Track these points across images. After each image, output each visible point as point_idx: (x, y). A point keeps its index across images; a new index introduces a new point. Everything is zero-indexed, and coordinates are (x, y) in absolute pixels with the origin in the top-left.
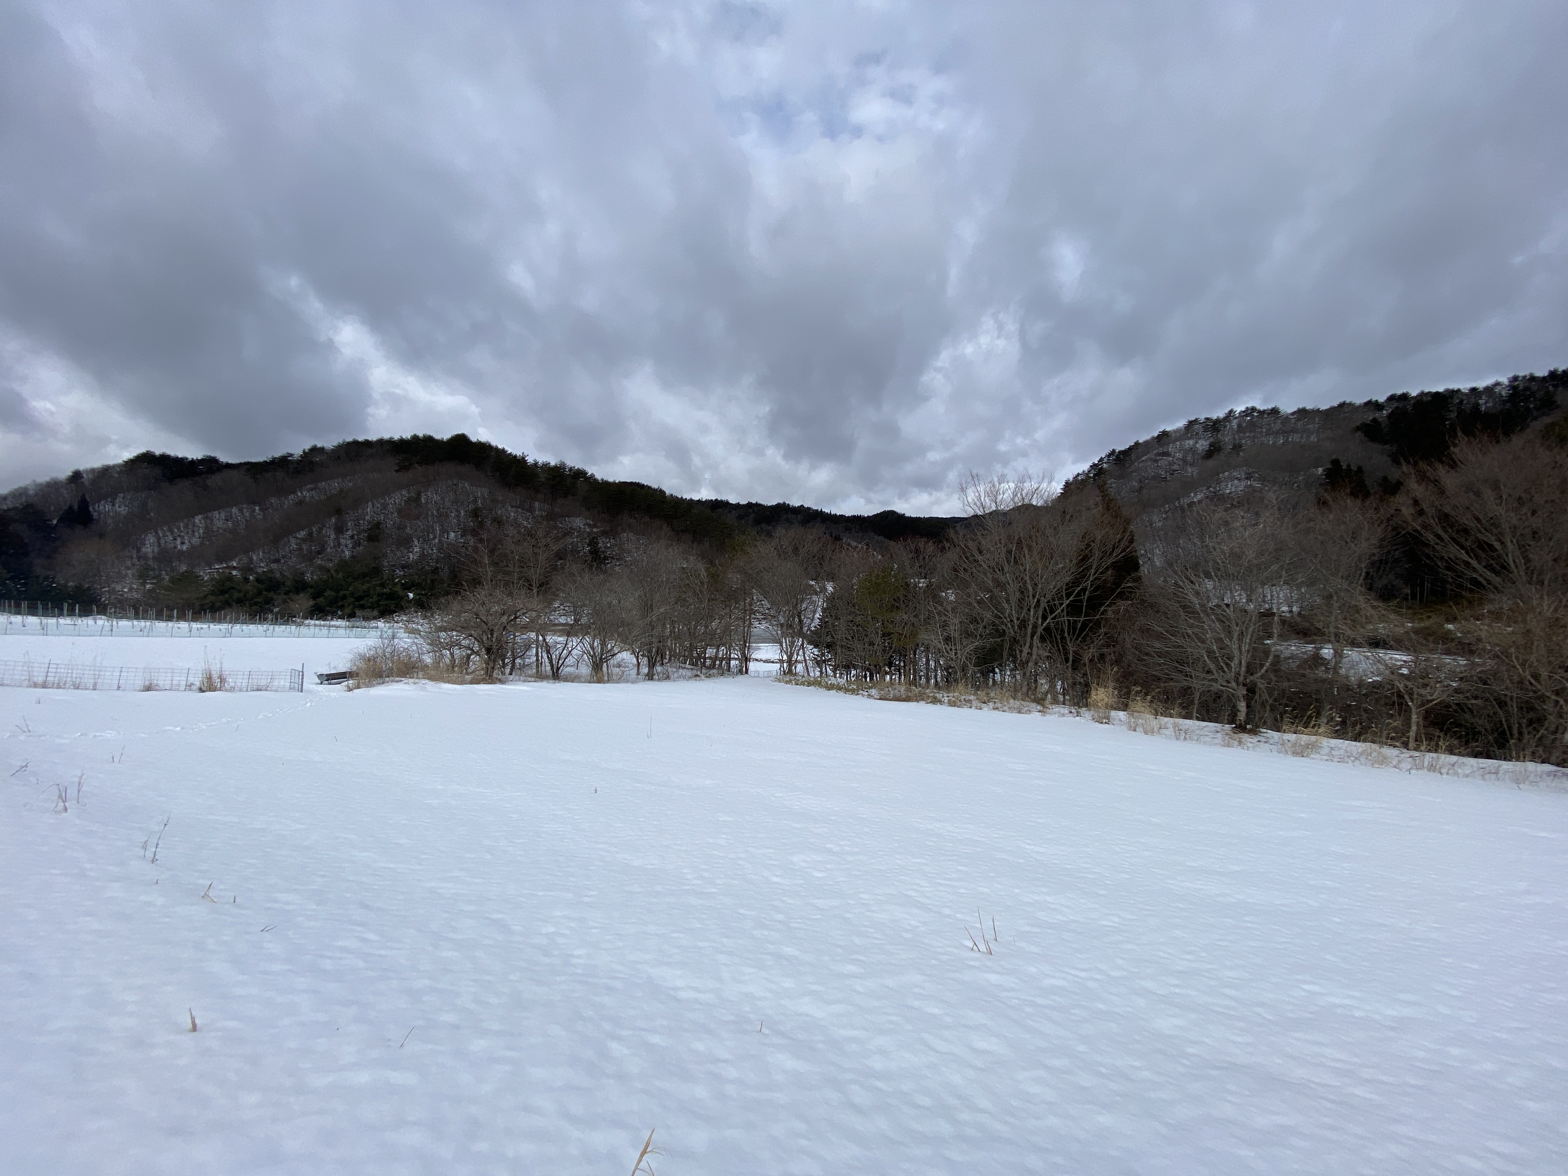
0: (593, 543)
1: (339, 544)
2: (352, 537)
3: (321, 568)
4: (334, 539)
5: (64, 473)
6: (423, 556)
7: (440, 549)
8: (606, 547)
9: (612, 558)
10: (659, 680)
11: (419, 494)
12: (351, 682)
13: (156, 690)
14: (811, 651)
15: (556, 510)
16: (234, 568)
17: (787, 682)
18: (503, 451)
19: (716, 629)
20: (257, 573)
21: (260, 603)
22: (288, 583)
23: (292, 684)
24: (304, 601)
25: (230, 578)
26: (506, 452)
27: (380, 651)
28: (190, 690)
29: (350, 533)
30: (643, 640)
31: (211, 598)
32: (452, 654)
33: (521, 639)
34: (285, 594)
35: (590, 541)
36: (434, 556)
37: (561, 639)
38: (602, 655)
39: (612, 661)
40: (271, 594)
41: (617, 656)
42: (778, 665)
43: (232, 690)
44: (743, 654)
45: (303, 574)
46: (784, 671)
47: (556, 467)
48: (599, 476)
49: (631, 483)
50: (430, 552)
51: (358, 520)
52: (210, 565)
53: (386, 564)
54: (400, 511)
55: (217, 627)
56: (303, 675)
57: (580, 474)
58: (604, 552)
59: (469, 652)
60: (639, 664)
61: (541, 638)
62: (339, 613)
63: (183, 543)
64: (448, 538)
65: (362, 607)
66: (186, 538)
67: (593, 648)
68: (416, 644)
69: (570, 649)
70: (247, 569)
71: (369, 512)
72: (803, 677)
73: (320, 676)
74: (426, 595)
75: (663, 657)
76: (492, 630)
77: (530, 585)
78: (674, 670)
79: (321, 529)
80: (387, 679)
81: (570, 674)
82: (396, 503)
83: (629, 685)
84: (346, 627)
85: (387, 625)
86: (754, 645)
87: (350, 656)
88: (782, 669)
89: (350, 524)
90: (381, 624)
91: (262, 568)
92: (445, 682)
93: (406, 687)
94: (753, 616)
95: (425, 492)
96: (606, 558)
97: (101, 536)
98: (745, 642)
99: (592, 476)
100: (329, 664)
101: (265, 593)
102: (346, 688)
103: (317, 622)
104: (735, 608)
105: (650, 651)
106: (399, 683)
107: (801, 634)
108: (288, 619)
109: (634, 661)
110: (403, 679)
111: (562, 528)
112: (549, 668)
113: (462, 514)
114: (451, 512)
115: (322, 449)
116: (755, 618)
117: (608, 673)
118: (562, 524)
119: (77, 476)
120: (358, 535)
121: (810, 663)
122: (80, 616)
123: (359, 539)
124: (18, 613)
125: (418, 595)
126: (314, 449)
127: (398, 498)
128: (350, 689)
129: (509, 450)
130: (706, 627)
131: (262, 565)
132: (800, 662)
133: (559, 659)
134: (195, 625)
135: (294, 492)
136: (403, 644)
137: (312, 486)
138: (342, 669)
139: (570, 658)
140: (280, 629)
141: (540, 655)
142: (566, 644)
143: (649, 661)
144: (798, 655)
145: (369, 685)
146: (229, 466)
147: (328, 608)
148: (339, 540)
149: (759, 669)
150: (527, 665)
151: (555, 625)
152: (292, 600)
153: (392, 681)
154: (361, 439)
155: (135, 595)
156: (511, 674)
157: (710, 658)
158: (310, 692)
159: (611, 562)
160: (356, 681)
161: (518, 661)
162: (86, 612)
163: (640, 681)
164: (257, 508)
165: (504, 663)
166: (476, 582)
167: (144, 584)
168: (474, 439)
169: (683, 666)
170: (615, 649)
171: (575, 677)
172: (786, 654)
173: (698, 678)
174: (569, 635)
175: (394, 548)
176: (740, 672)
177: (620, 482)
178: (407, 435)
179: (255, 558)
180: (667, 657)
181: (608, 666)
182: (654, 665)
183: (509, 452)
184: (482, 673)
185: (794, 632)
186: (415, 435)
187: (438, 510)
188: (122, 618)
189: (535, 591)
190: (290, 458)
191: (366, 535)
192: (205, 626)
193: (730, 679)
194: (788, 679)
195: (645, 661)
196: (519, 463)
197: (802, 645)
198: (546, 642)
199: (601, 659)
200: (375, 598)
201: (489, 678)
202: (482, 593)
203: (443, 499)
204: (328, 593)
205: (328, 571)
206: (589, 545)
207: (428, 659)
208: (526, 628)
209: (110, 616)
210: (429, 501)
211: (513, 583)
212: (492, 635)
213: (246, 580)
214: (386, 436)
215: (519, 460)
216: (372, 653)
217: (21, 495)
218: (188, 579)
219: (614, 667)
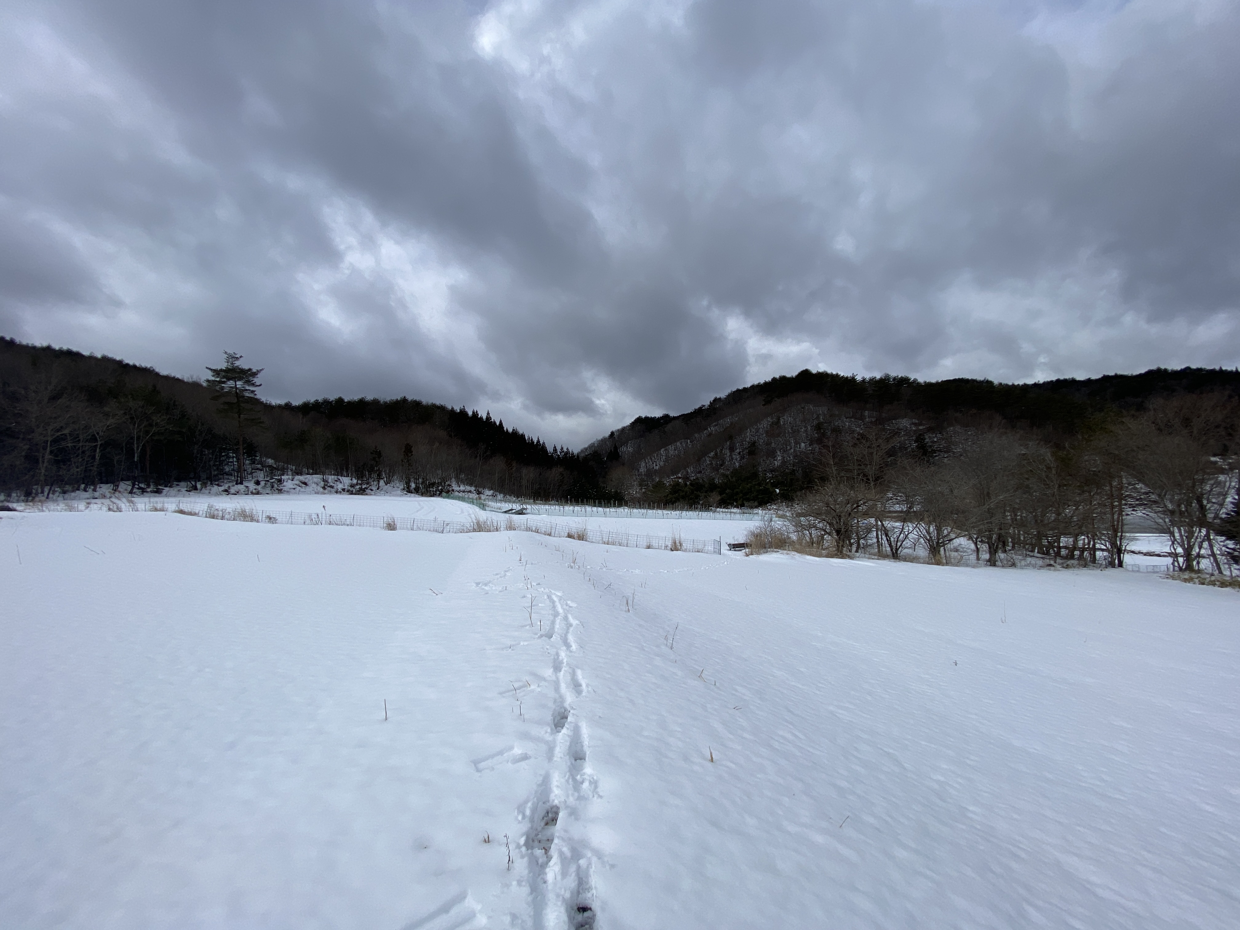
0: (920, 439)
1: (732, 459)
2: (739, 453)
3: (724, 475)
4: (730, 456)
5: (607, 434)
6: (784, 462)
7: (795, 456)
8: (934, 442)
9: (940, 451)
10: (1003, 566)
11: (779, 419)
12: (747, 550)
13: (652, 548)
14: (1221, 544)
15: (884, 415)
16: (680, 478)
17: (1185, 580)
18: (837, 375)
19: (1072, 517)
20: (690, 480)
21: (693, 498)
22: (706, 486)
23: (715, 549)
24: (715, 497)
25: (678, 484)
26: (839, 375)
27: (763, 530)
28: (667, 549)
29: (738, 451)
30: (981, 527)
31: (670, 496)
32: (811, 534)
33: (863, 523)
34: (706, 492)
35: (917, 438)
36: (791, 462)
37: (898, 524)
38: (939, 539)
39: (949, 546)
40: (699, 493)
41: (954, 541)
42: (1170, 560)
43: (685, 550)
44: (1114, 544)
45: (714, 479)
46: (1181, 569)
47: (881, 379)
48: (921, 380)
49: (955, 380)
50: (789, 459)
51: (742, 442)
52: (669, 477)
53: (760, 470)
54: (767, 432)
55: (675, 513)
56: (720, 544)
57: (903, 381)
58: (931, 446)
59: (823, 533)
60: (978, 549)
61: (879, 523)
62: (735, 504)
63: (656, 465)
64: (800, 448)
65: (748, 500)
66: (658, 462)
67: (928, 532)
68: (785, 525)
69: (907, 533)
70: (686, 478)
71: (749, 435)
72: (1212, 575)
73: (729, 545)
74: (787, 490)
75: (1005, 544)
76: (840, 516)
77: (868, 479)
78: (1020, 557)
79: (722, 450)
80: (769, 549)
81: (910, 555)
82: (764, 427)
83: (968, 569)
84: (740, 513)
85: (764, 512)
86: (1128, 534)
87: (745, 533)
88: (1176, 564)
89: (737, 445)
90: (760, 511)
91: (693, 477)
92: (808, 555)
93: (782, 556)
94: (1123, 502)
95: (783, 417)
96: (934, 451)
97: (623, 464)
98: (1115, 531)
99: (915, 380)
100: (734, 537)
101: (695, 492)
102: (744, 554)
103: (724, 510)
104: (1097, 493)
105: (990, 538)
106: (778, 553)
107: (1202, 522)
108: (708, 508)
109: (973, 546)
110: (779, 550)
111: (889, 430)
112: (888, 549)
113: (809, 429)
114: (801, 428)
115: (720, 399)
116: (1126, 504)
117: (946, 556)
118: (889, 426)
119: (612, 434)
120: (743, 452)
121: (1222, 559)
122: (618, 507)
123: (744, 454)
124: (595, 506)
125: (783, 490)
126: (716, 400)
127: (765, 424)
128: (747, 555)
129: (842, 374)
130: (1059, 514)
131: (693, 475)
132: (1204, 557)
133: (897, 542)
134: (665, 512)
135: (707, 429)
136: (777, 526)
137: (716, 423)
138: (742, 541)
139: (907, 541)
140: (705, 514)
141: (880, 537)
142: (903, 529)
143: (990, 548)
144: (1200, 547)
145: (758, 553)
146: (675, 418)
147: (728, 501)
148: (732, 456)
149: (1137, 562)
150: (870, 545)
151: (890, 512)
152: (709, 496)
153: (773, 551)
154: (741, 388)
155: (638, 495)
156: (857, 551)
157: (1065, 547)
158: (724, 555)
159: (939, 455)
160: (750, 550)
161: (862, 541)
162: (620, 505)
163: (981, 567)
164: (689, 441)
165: (850, 542)
166: (824, 479)
167: (641, 489)
168: (814, 371)
169: (1032, 554)
170: (951, 534)
171: (914, 558)
172: (1182, 546)
173: (1052, 568)
174: (904, 521)
175: (765, 458)
176: (1112, 564)
177: (942, 381)
178: (769, 379)
179: (689, 471)
180: (1010, 544)
181: (945, 550)
182: (996, 551)
183: (842, 375)
184: (834, 549)
185: (1192, 520)
186: (774, 378)
187: (792, 428)
188: (633, 508)
189: (872, 484)
190: (703, 408)
191: (747, 451)
192: (669, 512)
193: (1098, 572)
194: (1186, 577)
195: (985, 547)
196: (850, 382)
197: (1208, 535)
198: (884, 527)
199: (938, 543)
200: (755, 494)
201: (839, 553)
202: (829, 488)
203: (795, 419)
204: (728, 491)
205: (727, 476)
206: (916, 442)
207: (794, 537)
208: (866, 515)
209: (629, 507)
210: (786, 423)
211: (854, 479)
212: (840, 520)
213: (686, 485)
214: (756, 383)
215: (850, 380)
216: (758, 531)
217: (592, 446)
218: (659, 486)
219: (951, 551)
